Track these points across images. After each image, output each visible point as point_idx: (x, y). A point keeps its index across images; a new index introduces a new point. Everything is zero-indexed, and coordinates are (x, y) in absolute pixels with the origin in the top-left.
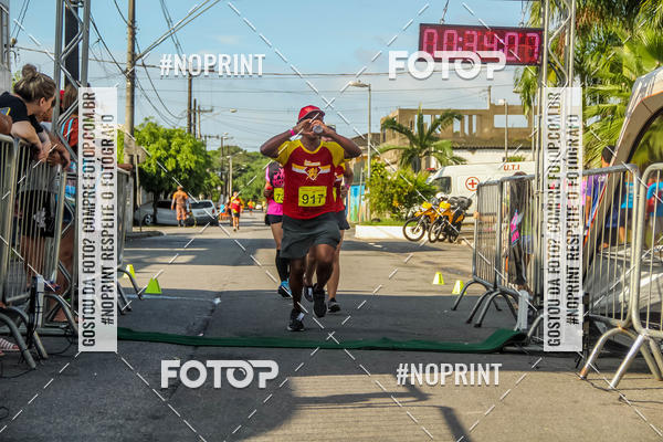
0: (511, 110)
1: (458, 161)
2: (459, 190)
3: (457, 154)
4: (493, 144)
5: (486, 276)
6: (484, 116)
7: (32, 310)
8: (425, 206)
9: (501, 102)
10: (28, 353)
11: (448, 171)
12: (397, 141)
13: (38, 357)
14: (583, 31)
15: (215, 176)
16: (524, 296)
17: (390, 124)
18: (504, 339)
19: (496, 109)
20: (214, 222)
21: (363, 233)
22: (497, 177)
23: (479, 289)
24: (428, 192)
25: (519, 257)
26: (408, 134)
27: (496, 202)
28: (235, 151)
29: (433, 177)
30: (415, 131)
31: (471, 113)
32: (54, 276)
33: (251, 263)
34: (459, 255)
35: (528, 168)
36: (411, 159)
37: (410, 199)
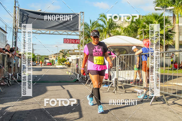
0: (77, 50)
1: (70, 56)
2: (70, 60)
3: (70, 55)
4: (75, 54)
5: (74, 72)
6: (73, 50)
7: (9, 78)
8: (66, 63)
9: (75, 49)
10: (9, 84)
11: (69, 58)
12: (62, 54)
13: (10, 85)
14: (86, 40)
15: (36, 59)
16: (78, 74)
17: (61, 52)
18: (75, 81)
19: (75, 50)
20: (36, 65)
21: (57, 66)
22: (75, 59)
23: (73, 74)
24: (66, 61)
25: (77, 69)
26: (63, 53)
27: (74, 62)
28: (39, 55)
29: (67, 59)
30: (64, 52)
31: (72, 50)
32: (12, 73)
33: (41, 71)
34: (70, 69)
35: (79, 58)
36: (64, 56)
37: (63, 62)
